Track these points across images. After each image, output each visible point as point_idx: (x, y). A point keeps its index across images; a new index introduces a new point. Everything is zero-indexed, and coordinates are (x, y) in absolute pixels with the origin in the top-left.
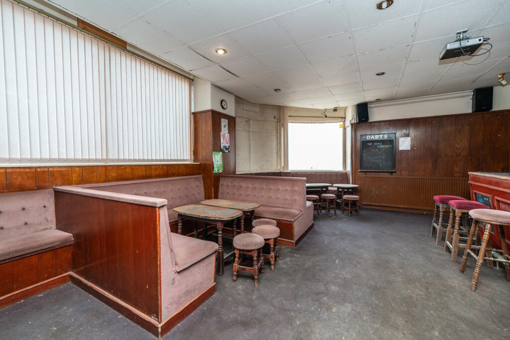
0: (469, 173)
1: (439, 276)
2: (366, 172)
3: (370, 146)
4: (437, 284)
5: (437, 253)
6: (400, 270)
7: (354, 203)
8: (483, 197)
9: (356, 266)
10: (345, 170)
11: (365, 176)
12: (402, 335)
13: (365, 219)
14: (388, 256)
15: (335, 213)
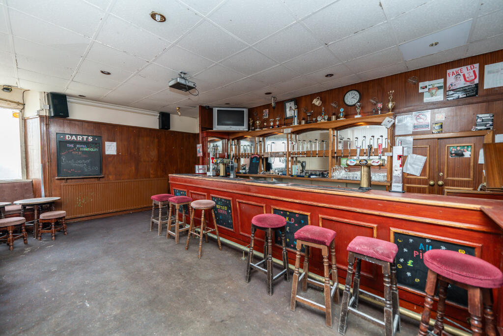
0: (169, 175)
1: (178, 260)
2: (67, 179)
3: (70, 148)
4: (182, 266)
5: (164, 243)
6: (154, 272)
7: (58, 222)
8: (180, 191)
9: (115, 294)
10: (27, 178)
11: (66, 184)
12: (198, 323)
13: (79, 237)
14: (134, 265)
15: (26, 243)
